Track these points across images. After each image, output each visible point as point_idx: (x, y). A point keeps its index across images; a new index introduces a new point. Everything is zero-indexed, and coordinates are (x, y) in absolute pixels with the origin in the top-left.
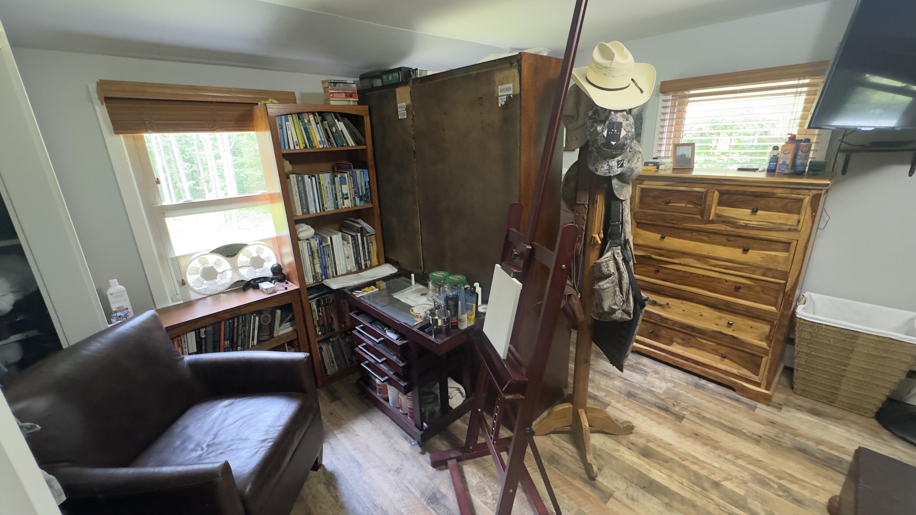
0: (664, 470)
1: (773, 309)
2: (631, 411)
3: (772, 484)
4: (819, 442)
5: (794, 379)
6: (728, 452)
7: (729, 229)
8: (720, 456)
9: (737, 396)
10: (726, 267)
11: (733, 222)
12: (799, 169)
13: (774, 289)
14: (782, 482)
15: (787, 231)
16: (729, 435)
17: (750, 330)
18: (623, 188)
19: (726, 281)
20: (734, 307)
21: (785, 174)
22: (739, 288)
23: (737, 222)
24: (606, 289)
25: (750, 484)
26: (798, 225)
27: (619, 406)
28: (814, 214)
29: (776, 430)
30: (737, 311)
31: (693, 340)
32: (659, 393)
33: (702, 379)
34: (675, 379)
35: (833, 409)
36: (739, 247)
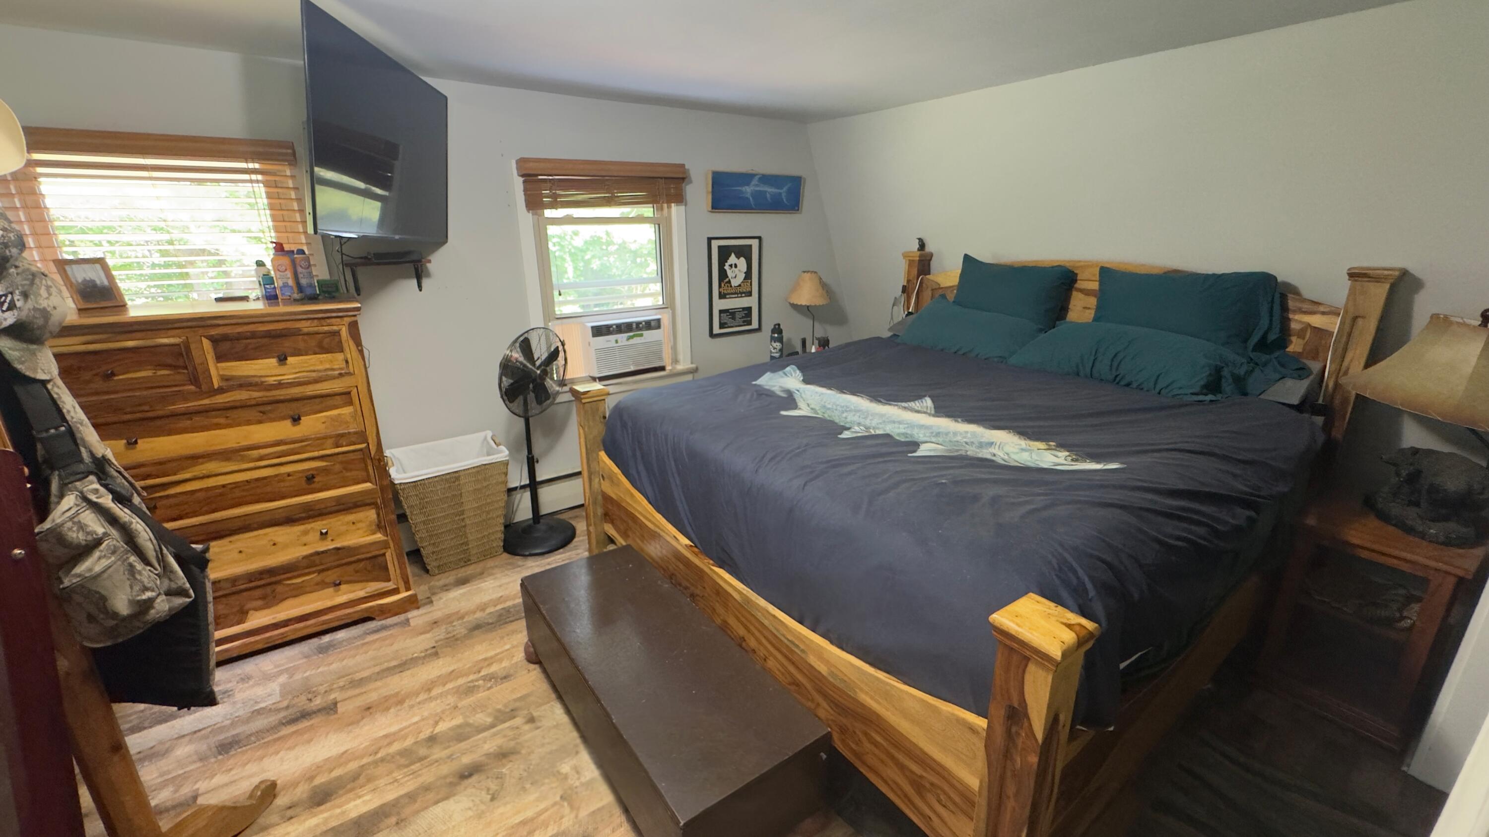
0: (360, 792)
1: (368, 485)
2: (247, 767)
3: (477, 684)
4: (482, 608)
5: (425, 559)
6: (417, 694)
7: (256, 394)
8: (412, 707)
9: (380, 623)
10: (277, 455)
11: (257, 382)
12: (309, 291)
13: (356, 459)
14: (482, 673)
15: (338, 378)
16: (404, 674)
17: (354, 527)
18: (34, 354)
19: (289, 475)
20: (317, 507)
21: (295, 300)
22: (313, 477)
23: (265, 382)
24: (103, 572)
25: (460, 705)
26: (347, 366)
27: (219, 779)
28: (360, 348)
29: (443, 628)
30: (324, 511)
31: (279, 588)
32: (274, 704)
33: (323, 637)
34: (283, 665)
35: (472, 567)
36: (283, 418)
